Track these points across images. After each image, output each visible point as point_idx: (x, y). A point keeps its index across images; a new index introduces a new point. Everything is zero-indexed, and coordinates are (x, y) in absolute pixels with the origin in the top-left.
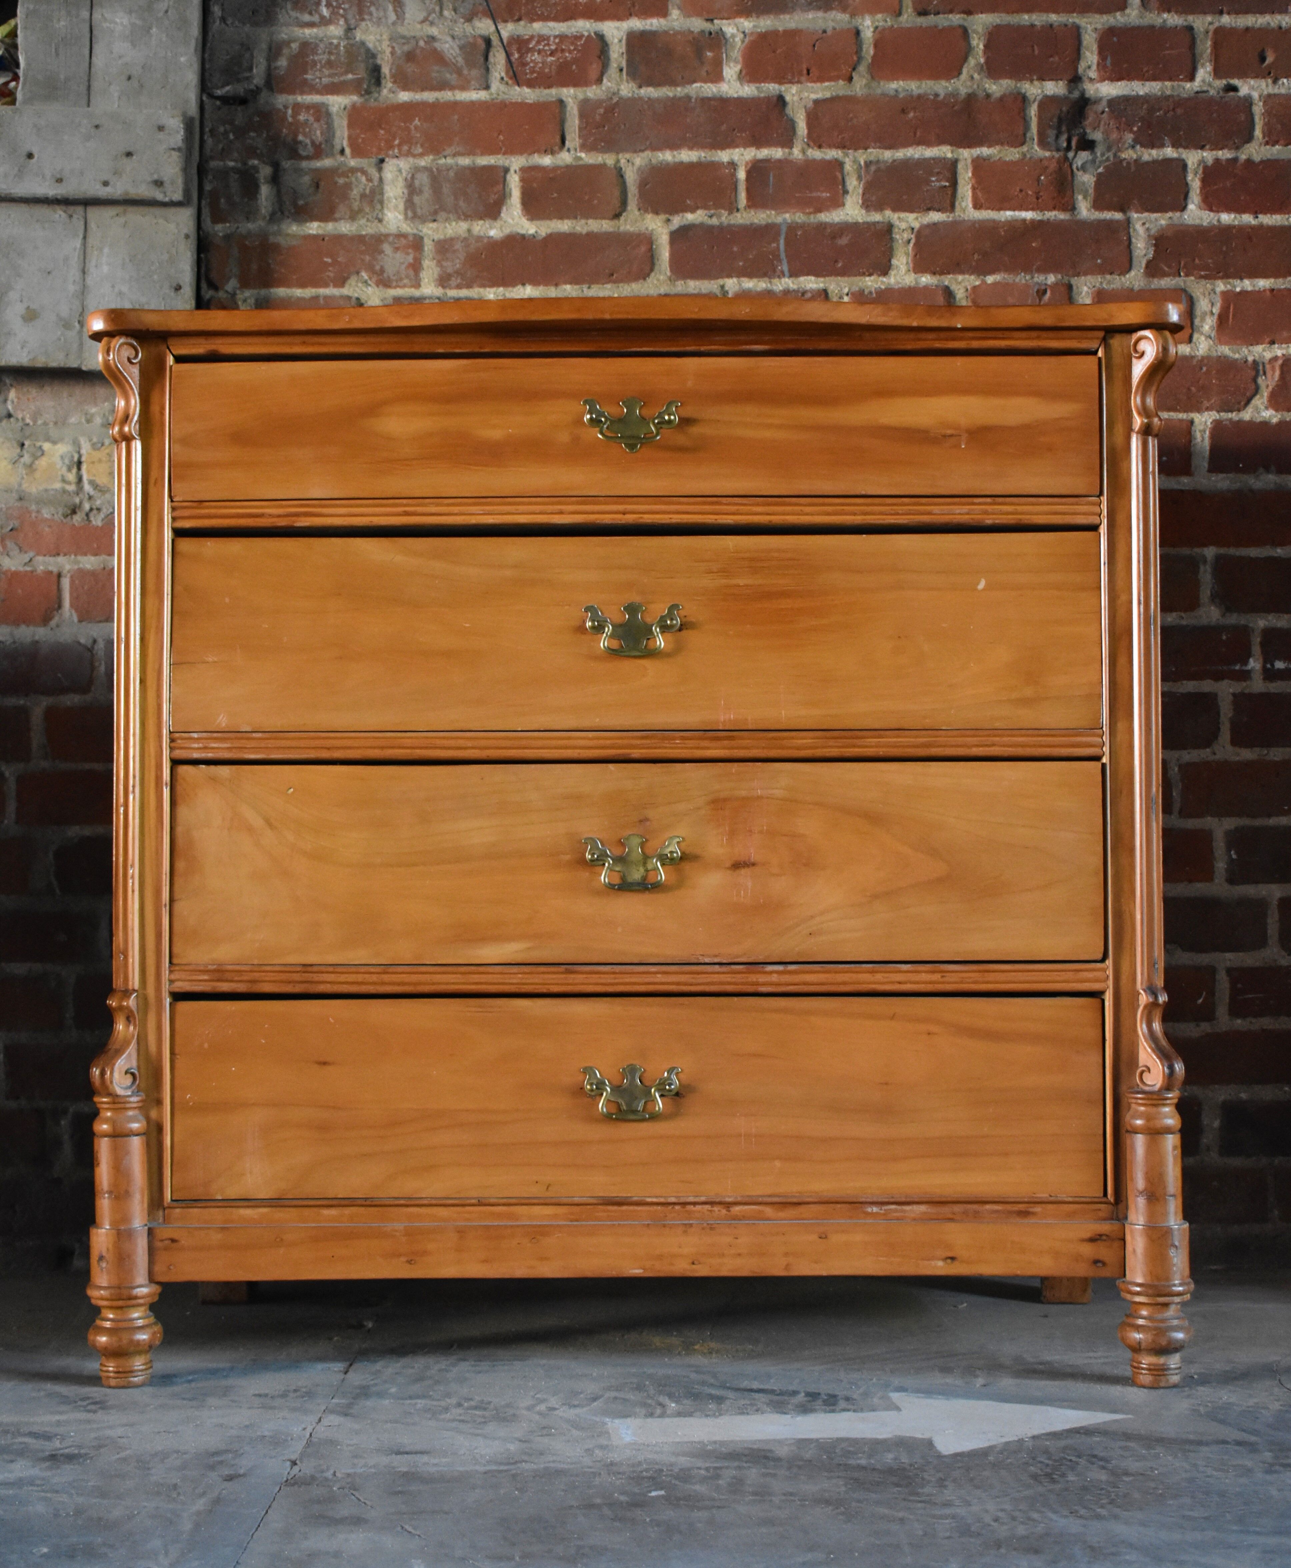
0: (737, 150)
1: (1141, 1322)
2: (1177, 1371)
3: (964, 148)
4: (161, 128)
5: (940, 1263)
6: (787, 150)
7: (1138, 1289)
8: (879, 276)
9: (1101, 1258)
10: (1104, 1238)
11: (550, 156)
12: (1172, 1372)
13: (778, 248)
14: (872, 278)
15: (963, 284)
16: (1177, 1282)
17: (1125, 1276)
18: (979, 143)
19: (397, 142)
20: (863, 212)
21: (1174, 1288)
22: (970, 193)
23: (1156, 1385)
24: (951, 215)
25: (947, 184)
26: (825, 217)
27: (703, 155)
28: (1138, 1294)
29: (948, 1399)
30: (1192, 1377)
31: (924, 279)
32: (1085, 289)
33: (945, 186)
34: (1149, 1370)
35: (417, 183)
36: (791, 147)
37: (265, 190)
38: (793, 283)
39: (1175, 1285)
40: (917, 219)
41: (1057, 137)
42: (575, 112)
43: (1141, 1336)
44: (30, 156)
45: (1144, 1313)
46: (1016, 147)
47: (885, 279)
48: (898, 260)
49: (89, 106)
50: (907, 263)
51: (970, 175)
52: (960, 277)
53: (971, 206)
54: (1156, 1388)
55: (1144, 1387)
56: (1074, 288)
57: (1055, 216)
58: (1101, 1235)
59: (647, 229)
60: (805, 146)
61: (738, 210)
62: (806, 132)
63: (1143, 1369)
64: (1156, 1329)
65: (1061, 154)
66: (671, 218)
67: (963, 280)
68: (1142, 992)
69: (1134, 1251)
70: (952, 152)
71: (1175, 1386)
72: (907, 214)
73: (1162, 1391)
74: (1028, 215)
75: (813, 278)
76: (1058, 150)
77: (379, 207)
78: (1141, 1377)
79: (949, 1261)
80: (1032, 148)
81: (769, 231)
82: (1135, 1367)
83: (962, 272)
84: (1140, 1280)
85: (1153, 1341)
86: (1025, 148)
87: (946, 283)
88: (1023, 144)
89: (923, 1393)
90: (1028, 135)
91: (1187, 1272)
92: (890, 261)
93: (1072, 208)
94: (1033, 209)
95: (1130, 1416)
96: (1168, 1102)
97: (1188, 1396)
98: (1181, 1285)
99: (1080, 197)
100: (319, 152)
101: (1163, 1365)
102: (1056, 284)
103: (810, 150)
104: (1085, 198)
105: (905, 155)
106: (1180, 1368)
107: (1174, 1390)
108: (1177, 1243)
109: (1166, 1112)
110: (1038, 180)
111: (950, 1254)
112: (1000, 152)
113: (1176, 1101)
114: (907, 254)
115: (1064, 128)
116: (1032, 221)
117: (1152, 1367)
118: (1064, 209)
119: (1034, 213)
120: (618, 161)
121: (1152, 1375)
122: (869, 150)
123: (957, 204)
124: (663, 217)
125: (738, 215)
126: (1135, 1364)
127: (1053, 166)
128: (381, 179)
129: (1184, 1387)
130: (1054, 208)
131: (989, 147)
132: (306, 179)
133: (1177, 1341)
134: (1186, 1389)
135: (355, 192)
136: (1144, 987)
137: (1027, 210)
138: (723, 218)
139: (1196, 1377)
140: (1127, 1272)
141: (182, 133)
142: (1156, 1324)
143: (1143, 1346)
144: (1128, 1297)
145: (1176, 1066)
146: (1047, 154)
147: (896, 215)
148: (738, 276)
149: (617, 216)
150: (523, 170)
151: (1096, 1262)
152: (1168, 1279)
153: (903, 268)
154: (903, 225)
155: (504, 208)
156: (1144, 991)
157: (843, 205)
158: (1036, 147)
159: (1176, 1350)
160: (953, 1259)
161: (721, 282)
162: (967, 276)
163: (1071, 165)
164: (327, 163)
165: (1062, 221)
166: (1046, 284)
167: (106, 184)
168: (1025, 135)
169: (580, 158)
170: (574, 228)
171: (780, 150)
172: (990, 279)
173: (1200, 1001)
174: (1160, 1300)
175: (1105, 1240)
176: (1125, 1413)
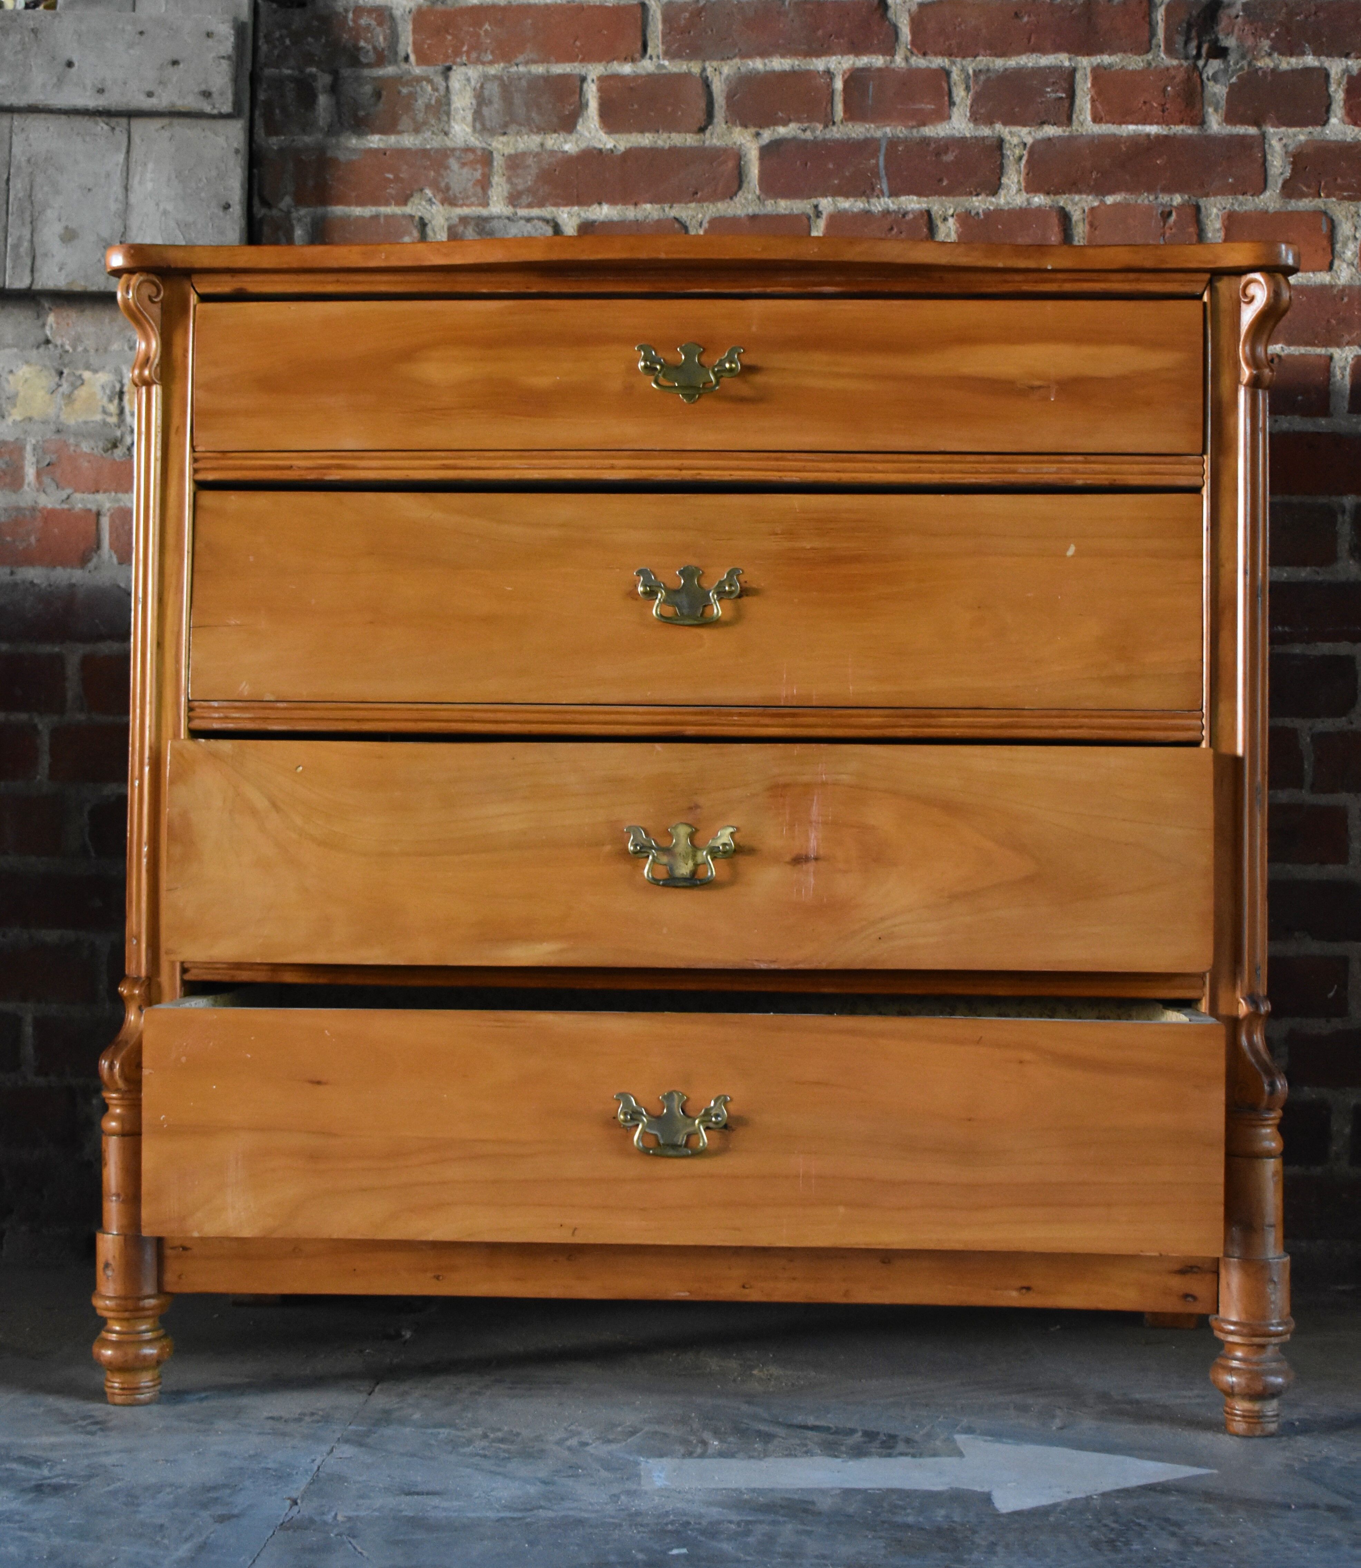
0: (834, 58)
1: (1235, 1364)
2: (1274, 1419)
3: (1083, 55)
4: (209, 35)
5: (1014, 1294)
6: (888, 58)
7: (1232, 1328)
8: (987, 195)
9: (1191, 1293)
10: (1195, 1270)
11: (630, 64)
12: (1267, 1419)
13: (877, 164)
14: (980, 198)
15: (1079, 205)
16: (1274, 1321)
17: (1218, 1312)
18: (1101, 51)
19: (465, 49)
20: (971, 125)
21: (1272, 1328)
22: (1089, 106)
23: (1250, 1435)
24: (1068, 129)
25: (1064, 95)
26: (928, 131)
27: (797, 63)
28: (1232, 1333)
29: (1018, 1445)
30: (1293, 1424)
31: (1036, 199)
32: (1215, 210)
33: (1061, 98)
34: (1243, 1416)
35: (486, 93)
36: (893, 55)
37: (323, 100)
38: (893, 203)
39: (1272, 1325)
40: (1030, 133)
41: (1186, 43)
42: (659, 16)
43: (1234, 1379)
44: (70, 64)
45: (1239, 1354)
46: (1140, 54)
47: (993, 199)
48: (1009, 179)
49: (134, 10)
50: (1019, 182)
51: (1089, 85)
52: (1077, 198)
53: (1089, 118)
54: (1250, 1437)
55: (1237, 1435)
56: (1203, 209)
57: (1183, 130)
58: (1192, 1267)
59: (735, 143)
60: (909, 54)
61: (834, 123)
62: (909, 38)
63: (1236, 1415)
64: (1250, 1372)
65: (1190, 62)
66: (761, 131)
67: (1080, 200)
68: (1242, 1001)
69: (1228, 1285)
70: (1070, 60)
71: (1271, 1435)
72: (1019, 128)
73: (1256, 1441)
74: (1153, 129)
75: (915, 198)
76: (1186, 58)
77: (445, 118)
78: (1234, 1424)
79: (1024, 1291)
80: (1158, 56)
81: (866, 146)
82: (1228, 1413)
83: (1079, 192)
84: (1234, 1318)
85: (1248, 1386)
86: (1150, 57)
87: (1061, 204)
88: (1148, 51)
89: (992, 1435)
90: (1154, 42)
91: (1287, 1310)
92: (1000, 179)
93: (1201, 122)
94: (1157, 123)
95: (1215, 1471)
96: (1270, 1122)
97: (1284, 1449)
98: (1279, 1324)
99: (1211, 110)
100: (381, 59)
101: (1258, 1412)
102: (1183, 206)
103: (914, 58)
104: (1216, 110)
105: (1018, 63)
106: (1277, 1415)
107: (1271, 1440)
108: (1276, 1279)
109: (1267, 1134)
110: (1165, 90)
111: (1025, 1284)
112: (1121, 61)
113: (1277, 1121)
114: (1019, 172)
115: (1194, 34)
116: (1158, 136)
117: (1246, 1414)
118: (1192, 123)
119: (1160, 127)
120: (704, 70)
121: (1246, 1422)
122: (978, 58)
123: (1074, 117)
124: (753, 130)
125: (835, 129)
126: (1228, 1409)
127: (1181, 76)
128: (447, 88)
129: (1282, 1436)
130: (1181, 122)
131: (1110, 55)
132: (368, 89)
133: (1273, 1385)
134: (1284, 1439)
135: (420, 102)
136: (1245, 996)
137: (1151, 124)
138: (818, 133)
139: (1297, 1423)
140: (1221, 1309)
141: (232, 39)
142: (1250, 1367)
143: (1236, 1390)
144: (1221, 1336)
145: (1278, 1083)
146: (1175, 62)
147: (1007, 129)
148: (834, 195)
149: (702, 130)
150: (602, 79)
151: (1186, 1296)
152: (1264, 1317)
153: (1014, 188)
154: (1015, 141)
155: (581, 120)
156: (1244, 999)
157: (950, 118)
158: (1162, 55)
159: (1273, 1396)
160: (1028, 1289)
161: (814, 201)
162: (1084, 196)
163: (1201, 75)
164: (390, 70)
165: (1191, 136)
166: (1171, 205)
167: (150, 94)
168: (1150, 41)
169: (663, 66)
170: (656, 142)
171: (881, 57)
172: (1110, 200)
173: (1331, 994)
174: (1257, 1340)
175: (1196, 1273)
176: (1210, 1468)
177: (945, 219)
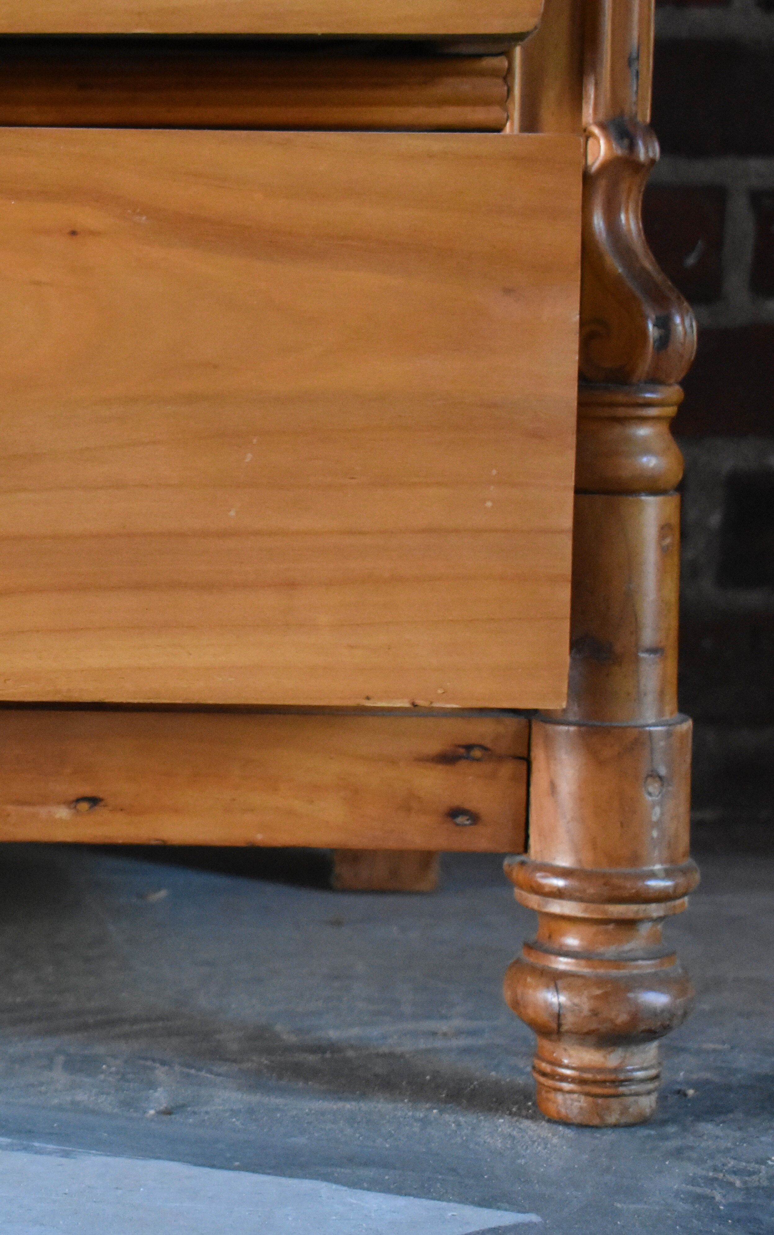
1: (563, 964)
2: (651, 1086)
5: (63, 813)
7: (560, 883)
9: (467, 806)
10: (477, 753)
12: (634, 1088)
16: (658, 867)
17: (526, 848)
21: (653, 883)
23: (596, 1121)
28: (558, 894)
30: (682, 1094)
34: (582, 1082)
39: (653, 875)
43: (563, 999)
45: (572, 941)
54: (596, 1127)
55: (566, 1123)
58: (469, 747)
63: (564, 1078)
64: (600, 982)
68: (596, 131)
69: (553, 788)
71: (643, 1122)
73: (610, 1136)
78: (560, 1097)
79: (84, 806)
82: (544, 1074)
84: (564, 861)
85: (595, 1013)
91: (684, 840)
95: (533, 1218)
96: (653, 412)
97: (678, 1153)
98: (668, 874)
101: (615, 1070)
106: (656, 1077)
107: (643, 1132)
108: (663, 771)
109: (645, 439)
111: (87, 790)
113: (671, 411)
117: (588, 1076)
121: (587, 1094)
126: (546, 1067)
129: (664, 1123)
133: (655, 1013)
134: (672, 1129)
136: (601, 116)
139: (691, 1092)
140: (532, 841)
142: (601, 971)
143: (569, 1022)
144: (533, 901)
145: (678, 320)
151: (454, 813)
152: (635, 859)
156: (602, 126)
159: (651, 1035)
160: (94, 801)
173: (691, 261)
174: (617, 910)
175: (478, 760)
176: (522, 1210)
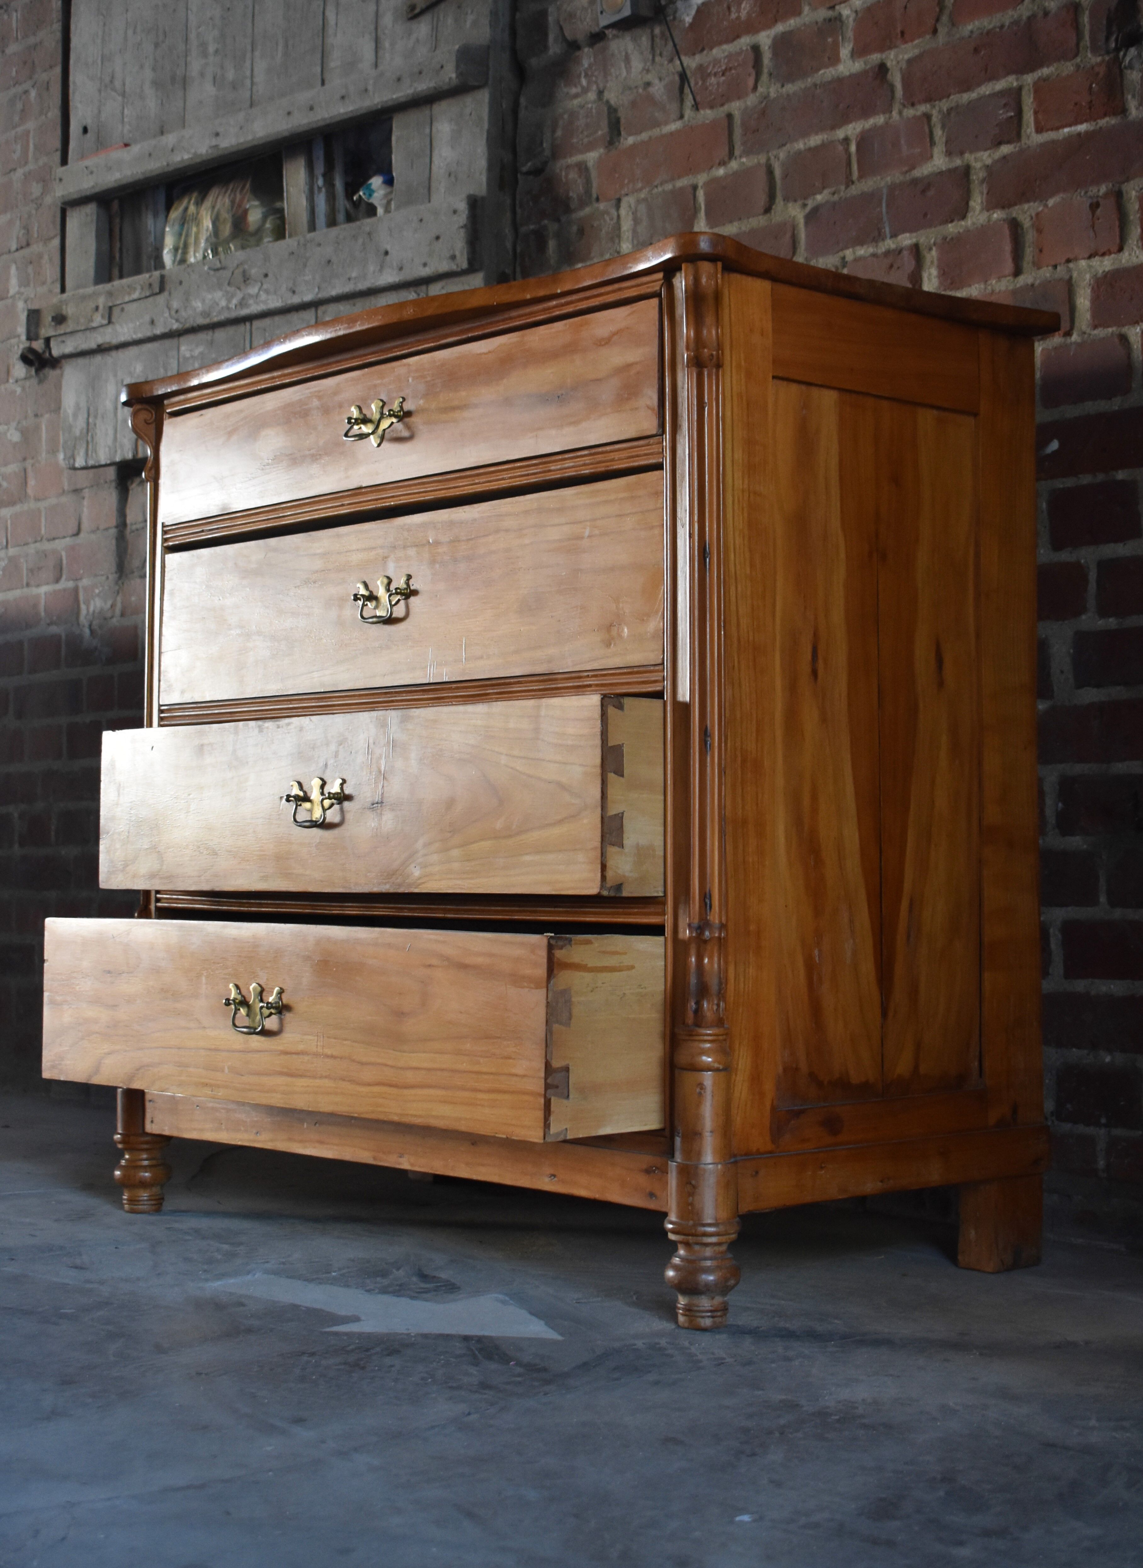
0: (851, 126)
3: (1028, 73)
4: (455, 212)
6: (887, 116)
8: (959, 220)
11: (723, 168)
13: (881, 212)
14: (954, 224)
15: (1028, 213)
18: (1041, 65)
19: (626, 181)
20: (947, 159)
22: (1032, 118)
24: (1019, 144)
25: (1012, 114)
26: (917, 173)
27: (826, 136)
31: (995, 215)
32: (1134, 193)
33: (1011, 117)
35: (639, 215)
36: (891, 112)
37: (552, 244)
38: (893, 242)
40: (990, 155)
41: (1107, 39)
42: (739, 122)
44: (386, 253)
46: (1070, 60)
47: (963, 223)
48: (975, 201)
49: (429, 201)
50: (982, 202)
51: (1032, 100)
52: (1026, 206)
53: (1033, 130)
56: (1125, 194)
57: (1107, 122)
59: (790, 216)
60: (901, 107)
61: (853, 182)
62: (902, 93)
65: (1112, 55)
66: (806, 202)
67: (1029, 208)
70: (1017, 80)
72: (982, 153)
74: (1082, 128)
75: (908, 235)
76: (1108, 53)
77: (617, 241)
80: (1087, 56)
81: (870, 198)
83: (1028, 201)
86: (1078, 59)
87: (1014, 215)
88: (1076, 55)
90: (1081, 44)
92: (967, 203)
93: (1123, 111)
94: (1086, 121)
99: (1129, 97)
100: (583, 204)
102: (1106, 195)
103: (906, 110)
104: (1134, 96)
105: (979, 94)
110: (1091, 87)
112: (1056, 69)
114: (982, 193)
115: (1114, 28)
116: (1087, 133)
118: (1115, 114)
119: (1088, 125)
120: (769, 159)
122: (952, 97)
123: (1023, 131)
124: (800, 203)
125: (853, 187)
127: (1102, 70)
128: (619, 216)
130: (1105, 115)
131: (1048, 67)
132: (575, 228)
135: (603, 231)
137: (1081, 123)
138: (842, 194)
141: (467, 212)
146: (1099, 59)
147: (973, 156)
148: (853, 246)
149: (768, 210)
150: (706, 184)
153: (978, 208)
154: (978, 165)
155: (696, 221)
157: (932, 157)
158: (1089, 55)
161: (841, 254)
162: (1032, 204)
163: (1121, 64)
164: (587, 210)
165: (1113, 126)
166: (1098, 196)
167: (425, 265)
168: (1078, 45)
169: (743, 163)
170: (740, 228)
171: (882, 116)
172: (1051, 202)
177: (930, 249)
